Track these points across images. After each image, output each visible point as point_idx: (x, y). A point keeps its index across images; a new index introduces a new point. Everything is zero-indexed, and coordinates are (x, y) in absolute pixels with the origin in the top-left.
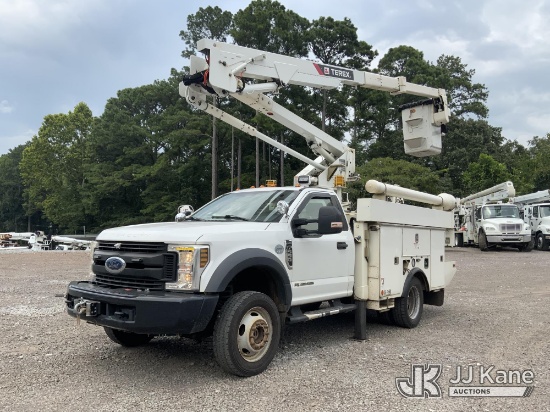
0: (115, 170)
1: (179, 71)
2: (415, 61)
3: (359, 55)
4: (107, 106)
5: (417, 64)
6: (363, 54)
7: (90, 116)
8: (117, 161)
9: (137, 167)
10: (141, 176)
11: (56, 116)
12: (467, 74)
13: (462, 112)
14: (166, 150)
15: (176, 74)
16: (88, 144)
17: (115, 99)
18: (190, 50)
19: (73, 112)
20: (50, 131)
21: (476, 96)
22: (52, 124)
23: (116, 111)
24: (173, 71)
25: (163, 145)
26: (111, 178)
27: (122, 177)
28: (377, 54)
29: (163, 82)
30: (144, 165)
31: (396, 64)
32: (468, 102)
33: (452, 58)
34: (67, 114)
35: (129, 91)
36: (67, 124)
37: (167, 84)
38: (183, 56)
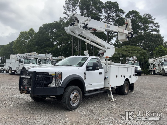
0: (42, 49)
1: (62, 18)
2: (137, 15)
3: (119, 13)
4: (39, 29)
5: (138, 16)
6: (120, 13)
7: (34, 32)
8: (42, 46)
9: (49, 48)
10: (50, 50)
11: (24, 32)
12: (153, 20)
13: (151, 31)
14: (57, 43)
15: (61, 19)
16: (33, 40)
17: (42, 27)
18: (66, 11)
19: (29, 31)
20: (22, 36)
21: (156, 26)
22: (22, 34)
23: (42, 31)
24: (60, 18)
25: (56, 41)
26: (40, 51)
27: (44, 51)
28: (125, 13)
29: (57, 22)
30: (50, 47)
31: (131, 16)
32: (153, 28)
33: (148, 14)
34: (27, 32)
35: (46, 24)
36: (27, 34)
37: (58, 22)
38: (63, 13)
